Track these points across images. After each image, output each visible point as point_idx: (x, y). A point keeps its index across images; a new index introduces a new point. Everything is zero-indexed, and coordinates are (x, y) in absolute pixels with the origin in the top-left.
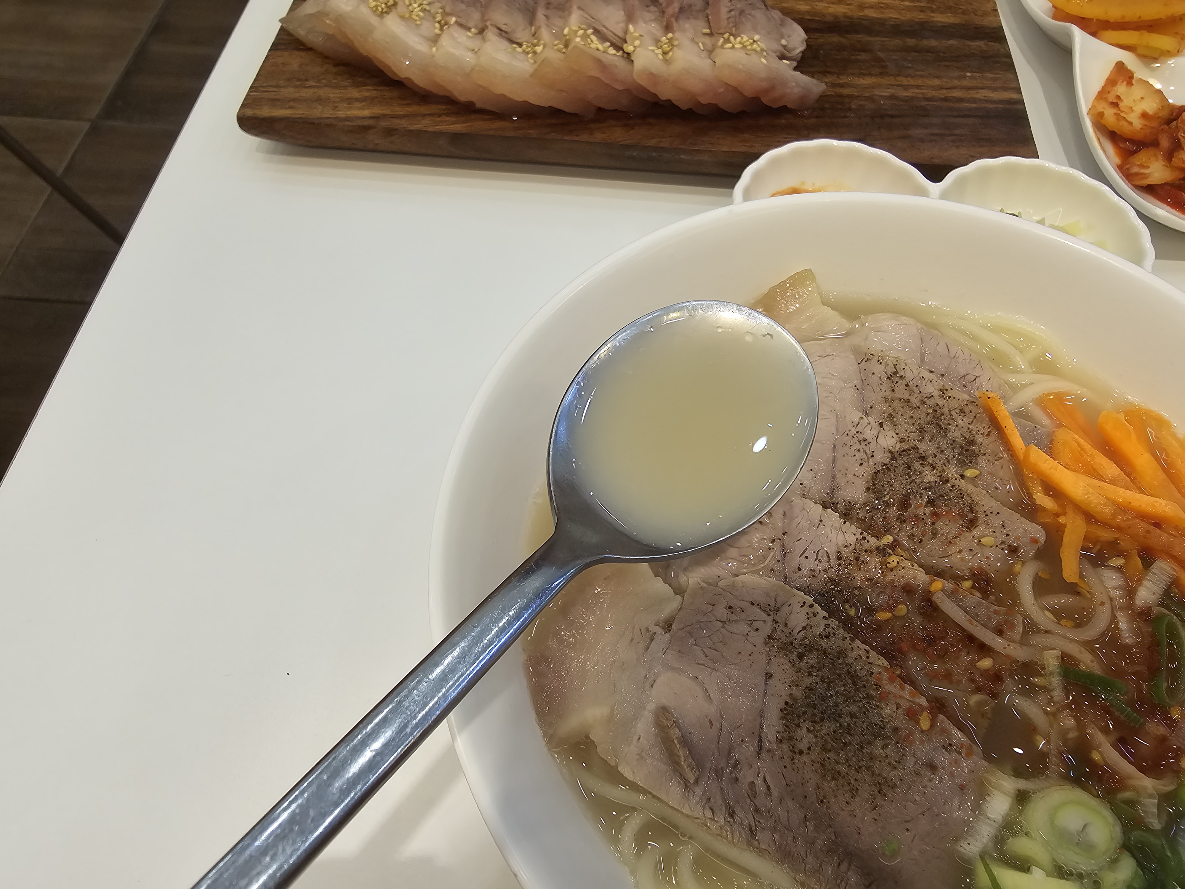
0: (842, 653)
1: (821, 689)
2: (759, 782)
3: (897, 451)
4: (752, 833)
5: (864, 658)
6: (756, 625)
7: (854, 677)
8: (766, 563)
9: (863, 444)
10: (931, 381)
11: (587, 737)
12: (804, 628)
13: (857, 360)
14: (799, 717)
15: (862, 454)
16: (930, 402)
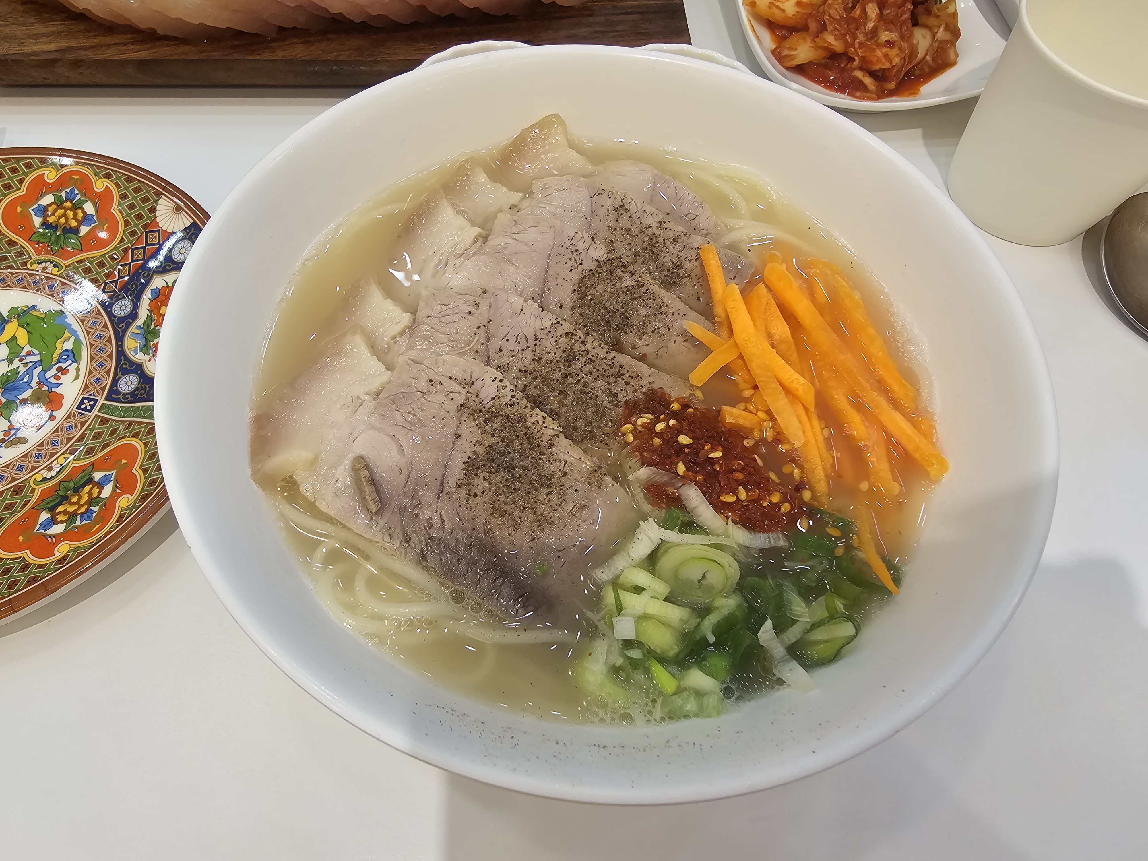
0: (522, 419)
1: (501, 447)
2: (436, 519)
3: (603, 260)
4: (424, 556)
5: (541, 423)
6: (452, 395)
7: (529, 437)
8: (471, 346)
9: (575, 254)
10: (652, 214)
11: (291, 477)
12: (493, 398)
13: (590, 194)
14: (478, 468)
15: (573, 262)
16: (649, 232)
